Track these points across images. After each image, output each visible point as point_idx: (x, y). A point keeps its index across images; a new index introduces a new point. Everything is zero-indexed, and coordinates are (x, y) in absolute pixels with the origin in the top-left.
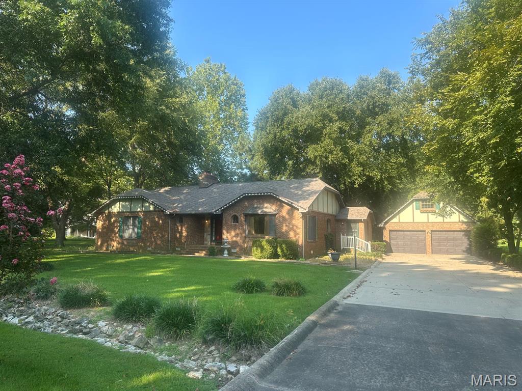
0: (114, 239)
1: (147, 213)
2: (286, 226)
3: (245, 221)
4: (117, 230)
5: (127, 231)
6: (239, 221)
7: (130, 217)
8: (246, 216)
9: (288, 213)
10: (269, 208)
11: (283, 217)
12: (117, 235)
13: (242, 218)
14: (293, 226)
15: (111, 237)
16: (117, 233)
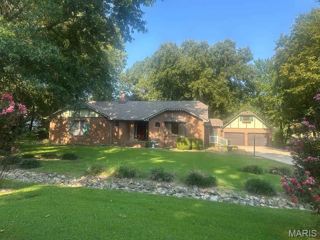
0: (66, 136)
1: (93, 118)
2: (193, 130)
3: (165, 126)
4: (68, 130)
5: (76, 131)
6: (161, 126)
7: (78, 121)
8: (166, 123)
9: (194, 122)
10: (182, 119)
11: (191, 125)
12: (68, 133)
13: (163, 124)
14: (198, 130)
15: (63, 134)
16: (68, 132)
